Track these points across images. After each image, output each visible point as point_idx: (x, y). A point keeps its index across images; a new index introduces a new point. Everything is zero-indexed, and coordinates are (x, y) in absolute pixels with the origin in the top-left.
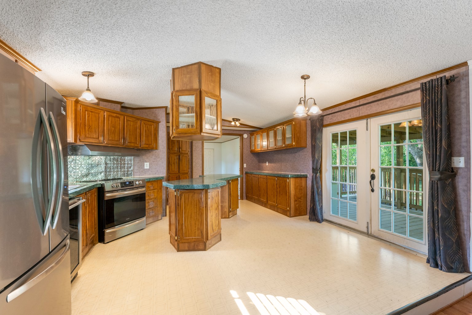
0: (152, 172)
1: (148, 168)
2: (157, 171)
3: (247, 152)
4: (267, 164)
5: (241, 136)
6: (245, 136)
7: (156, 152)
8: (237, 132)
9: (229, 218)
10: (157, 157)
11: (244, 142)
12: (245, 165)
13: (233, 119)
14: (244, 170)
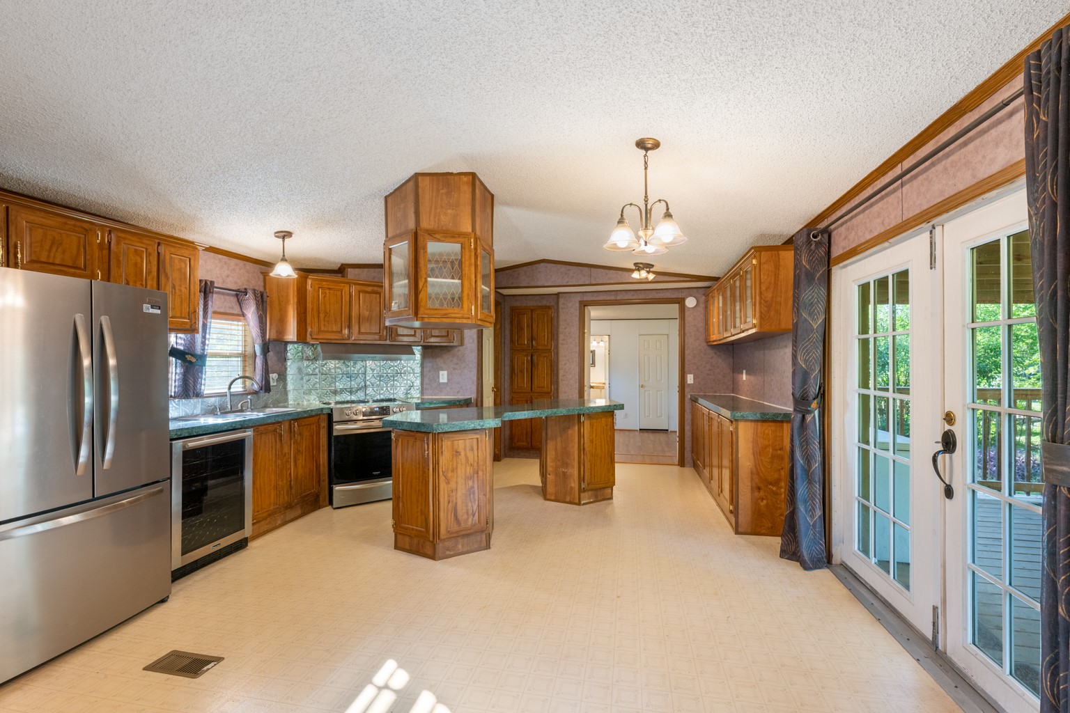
0: (451, 388)
1: (445, 381)
2: (461, 387)
3: (693, 343)
4: (744, 377)
5: (681, 302)
6: (691, 302)
7: (458, 351)
8: (669, 295)
9: (579, 504)
10: (460, 360)
11: (689, 318)
12: (690, 379)
13: (635, 264)
14: (687, 390)
